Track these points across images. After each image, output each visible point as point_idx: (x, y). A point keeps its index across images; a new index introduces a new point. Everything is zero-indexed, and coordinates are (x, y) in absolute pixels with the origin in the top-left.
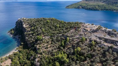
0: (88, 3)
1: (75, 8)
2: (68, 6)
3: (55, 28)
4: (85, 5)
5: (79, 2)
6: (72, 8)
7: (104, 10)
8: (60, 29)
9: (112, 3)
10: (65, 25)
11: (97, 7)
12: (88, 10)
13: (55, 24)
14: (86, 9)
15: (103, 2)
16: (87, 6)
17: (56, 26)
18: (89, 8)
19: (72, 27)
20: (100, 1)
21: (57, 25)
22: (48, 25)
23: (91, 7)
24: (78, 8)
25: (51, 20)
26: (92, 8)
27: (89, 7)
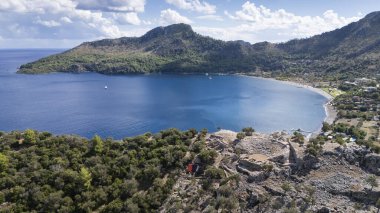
0: (102, 53)
1: (61, 71)
2: (29, 66)
3: (71, 193)
4: (92, 59)
5: (69, 51)
6: (49, 70)
7: (157, 71)
8: (102, 192)
9: (171, 51)
10: (122, 163)
11: (135, 64)
12: (109, 74)
13: (58, 169)
14: (102, 73)
15: (147, 50)
16: (104, 62)
17: (68, 180)
18: (114, 69)
19: (174, 166)
20: (138, 48)
21: (70, 172)
22: (9, 185)
23: (117, 65)
24: (73, 70)
25: (15, 146)
26: (122, 68)
27: (110, 65)
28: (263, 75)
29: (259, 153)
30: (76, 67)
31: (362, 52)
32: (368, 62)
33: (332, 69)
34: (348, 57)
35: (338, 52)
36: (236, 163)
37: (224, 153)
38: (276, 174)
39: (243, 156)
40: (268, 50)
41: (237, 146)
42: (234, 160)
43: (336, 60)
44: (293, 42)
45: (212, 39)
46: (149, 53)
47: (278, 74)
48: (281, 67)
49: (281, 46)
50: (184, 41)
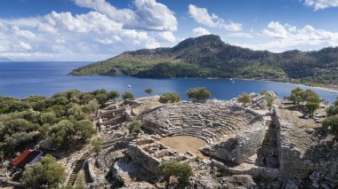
0: (139, 60)
1: (102, 74)
2: (79, 70)
4: (130, 65)
6: (92, 73)
9: (199, 59)
11: (164, 69)
14: (134, 76)
15: (177, 58)
16: (138, 67)
18: (144, 73)
20: (170, 57)
24: (112, 73)
27: (142, 70)
28: (291, 82)
30: (114, 71)
40: (298, 59)
42: (118, 147)
45: (239, 48)
46: (178, 60)
47: (308, 80)
48: (312, 75)
49: (314, 54)
50: (212, 50)
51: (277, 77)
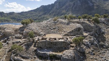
28: (14, 22)
29: (48, 33)
31: (42, 15)
32: (44, 17)
33: (36, 20)
34: (39, 16)
35: (36, 15)
36: (33, 48)
37: (10, 42)
38: (88, 46)
39: (36, 39)
40: (15, 15)
41: (26, 31)
42: (28, 46)
43: (36, 17)
44: (22, 13)
47: (20, 22)
48: (20, 20)
49: (19, 13)
51: (9, 21)
